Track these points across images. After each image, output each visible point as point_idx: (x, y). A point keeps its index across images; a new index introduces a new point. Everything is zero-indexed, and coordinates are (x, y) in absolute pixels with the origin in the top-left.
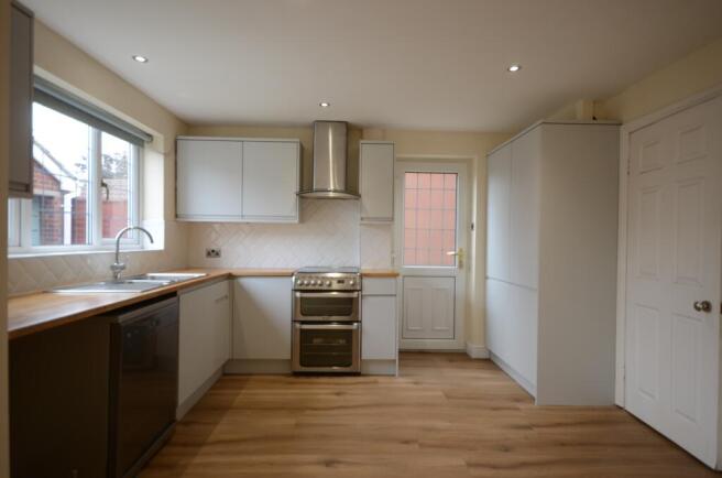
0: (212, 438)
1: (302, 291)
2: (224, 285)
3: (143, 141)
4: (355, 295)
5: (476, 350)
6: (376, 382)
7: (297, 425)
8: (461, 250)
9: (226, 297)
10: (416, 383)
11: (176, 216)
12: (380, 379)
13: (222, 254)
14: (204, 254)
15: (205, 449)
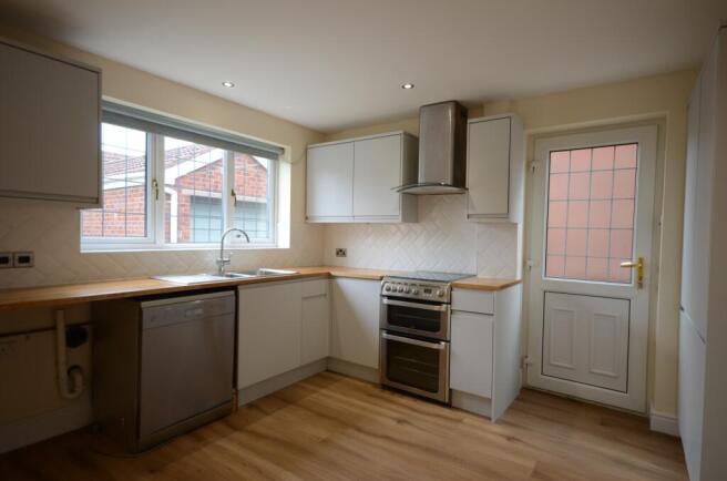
0: (254, 427)
1: (390, 297)
2: (323, 283)
3: (277, 155)
4: (443, 308)
5: (658, 418)
6: (459, 421)
7: (325, 442)
8: (641, 260)
9: (325, 295)
10: (510, 439)
11: (307, 218)
12: (468, 419)
13: (349, 253)
14: (334, 252)
15: (237, 435)
